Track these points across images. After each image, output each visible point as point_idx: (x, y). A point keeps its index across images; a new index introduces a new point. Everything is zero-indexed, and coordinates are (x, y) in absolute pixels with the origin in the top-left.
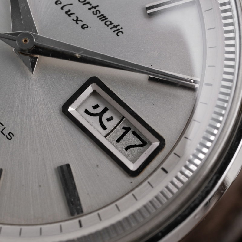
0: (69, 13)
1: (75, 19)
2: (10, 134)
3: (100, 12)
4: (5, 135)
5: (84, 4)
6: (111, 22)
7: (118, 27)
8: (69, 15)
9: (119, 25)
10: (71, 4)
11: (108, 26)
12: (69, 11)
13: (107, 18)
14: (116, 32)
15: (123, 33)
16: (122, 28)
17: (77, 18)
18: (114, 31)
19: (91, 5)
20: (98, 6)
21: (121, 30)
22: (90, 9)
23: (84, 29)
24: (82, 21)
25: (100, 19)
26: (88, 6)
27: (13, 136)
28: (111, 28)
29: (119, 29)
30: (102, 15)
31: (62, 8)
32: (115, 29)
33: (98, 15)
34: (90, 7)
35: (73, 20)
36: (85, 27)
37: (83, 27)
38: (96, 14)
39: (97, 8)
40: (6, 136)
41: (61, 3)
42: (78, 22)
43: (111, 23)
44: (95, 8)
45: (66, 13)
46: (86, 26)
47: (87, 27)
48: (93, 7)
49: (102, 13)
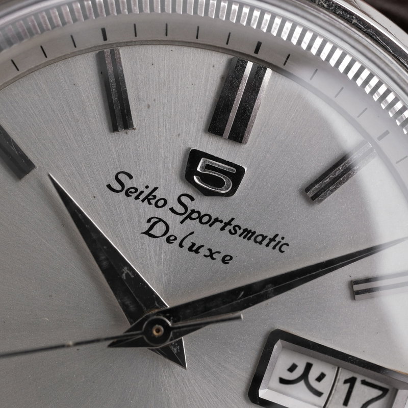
0: (194, 248)
1: (208, 253)
3: (240, 228)
5: (210, 226)
6: (262, 235)
7: (278, 239)
8: (197, 251)
9: (277, 235)
10: (192, 233)
11: (260, 243)
12: (194, 244)
13: (254, 233)
14: (278, 247)
15: (287, 245)
16: (283, 238)
17: (210, 250)
18: (274, 248)
19: (221, 221)
20: (233, 219)
21: (283, 242)
22: (223, 229)
23: (228, 263)
24: (219, 252)
25: (244, 237)
26: (218, 225)
28: (267, 245)
29: (279, 242)
30: (245, 230)
31: (181, 245)
32: (273, 244)
33: (239, 232)
34: (222, 225)
35: (206, 256)
36: (227, 260)
37: (224, 261)
38: (236, 232)
39: (234, 223)
41: (176, 239)
42: (214, 256)
43: (264, 238)
44: (229, 223)
45: (190, 249)
46: (228, 258)
47: (231, 258)
48: (227, 224)
49: (243, 228)
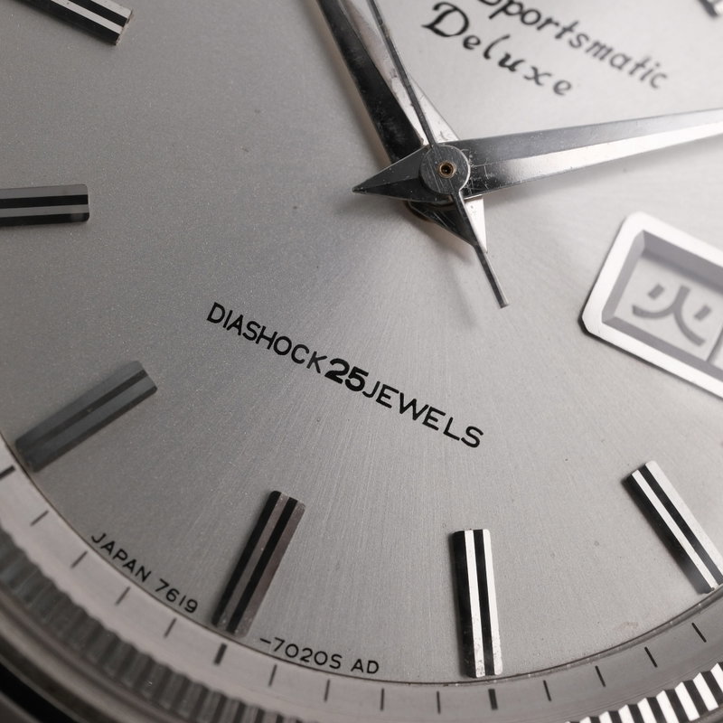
0: (509, 63)
1: (531, 74)
2: (472, 432)
3: (587, 38)
4: (458, 439)
5: (539, 28)
6: (623, 56)
7: (649, 65)
8: (512, 68)
9: (647, 60)
10: (507, 37)
11: (620, 68)
12: (508, 57)
13: (610, 50)
14: (648, 79)
15: (664, 76)
16: (658, 65)
17: (535, 69)
18: (643, 78)
19: (557, 24)
20: (575, 24)
21: (657, 71)
22: (559, 36)
23: (563, 94)
24: (549, 75)
25: (595, 55)
26: (551, 30)
27: (481, 433)
28: (632, 73)
29: (651, 71)
30: (596, 44)
31: (486, 55)
32: (641, 72)
33: (586, 45)
34: (559, 30)
35: (527, 78)
36: (563, 89)
37: (556, 89)
38: (580, 44)
39: (578, 30)
40: (463, 440)
41: (478, 43)
42: (541, 79)
43: (627, 60)
44: (569, 29)
45: (502, 63)
46: (564, 86)
47: (569, 87)
48: (566, 30)
49: (593, 38)
